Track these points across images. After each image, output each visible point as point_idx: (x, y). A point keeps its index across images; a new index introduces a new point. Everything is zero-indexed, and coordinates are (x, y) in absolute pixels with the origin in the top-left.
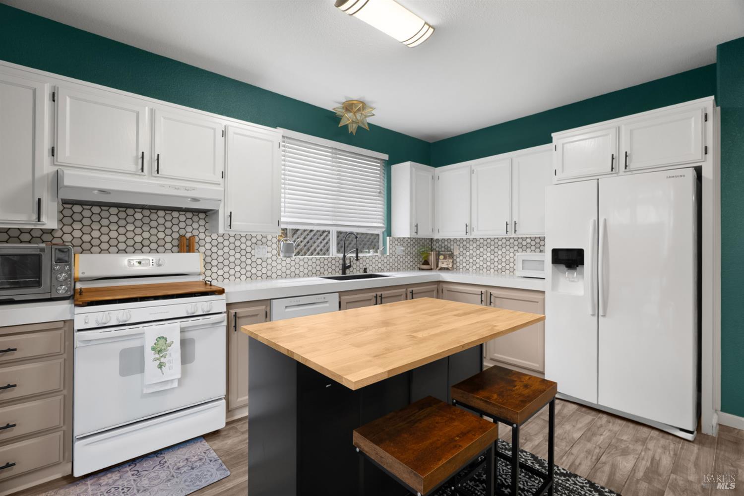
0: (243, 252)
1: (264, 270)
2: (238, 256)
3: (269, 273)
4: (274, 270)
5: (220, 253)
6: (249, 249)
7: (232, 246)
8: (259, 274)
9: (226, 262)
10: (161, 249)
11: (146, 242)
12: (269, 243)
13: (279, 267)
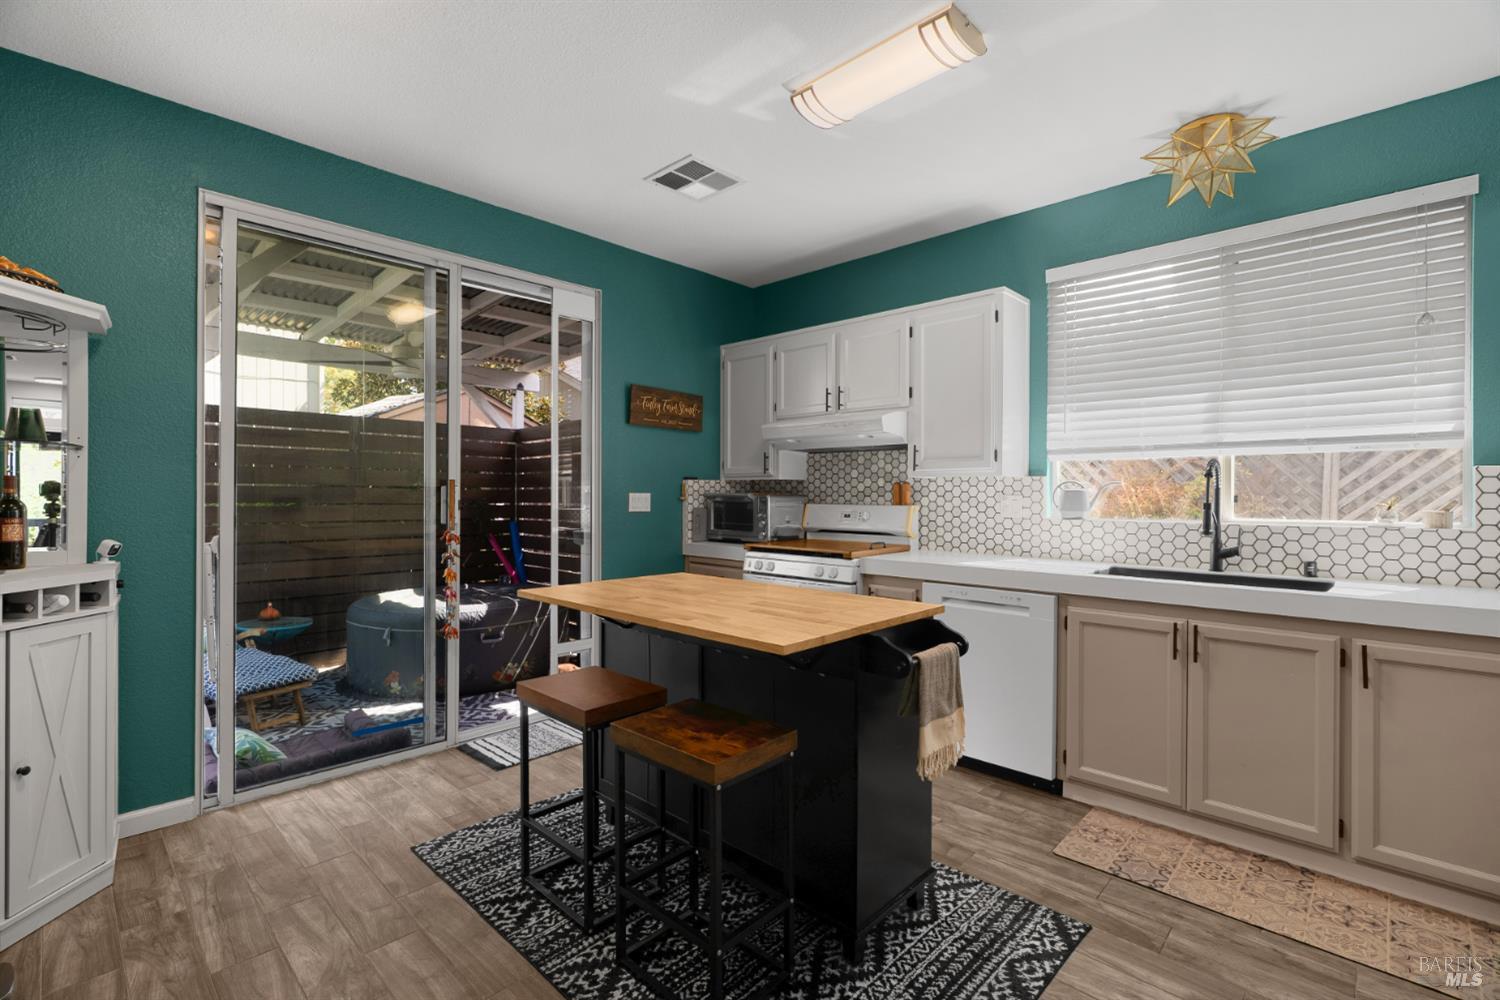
0: (982, 507)
1: (1017, 540)
2: (973, 512)
3: (1026, 547)
4: (1036, 541)
5: (948, 507)
6: (991, 502)
7: (965, 497)
8: (1008, 545)
10: (881, 500)
11: (868, 492)
12: (1026, 491)
13: (1046, 536)
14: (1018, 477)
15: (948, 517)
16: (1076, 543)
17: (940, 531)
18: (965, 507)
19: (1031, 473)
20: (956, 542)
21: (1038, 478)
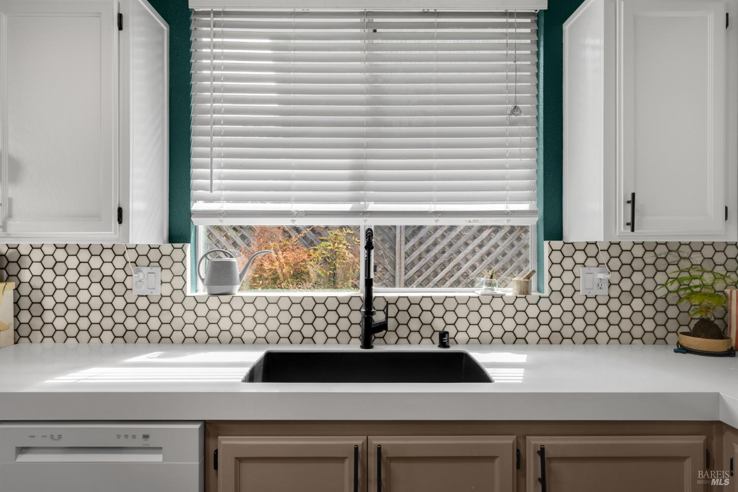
0: (108, 283)
1: (154, 323)
2: (96, 289)
3: (166, 331)
4: (177, 324)
5: (60, 282)
6: (119, 276)
7: (84, 269)
8: (142, 330)
9: (72, 303)
12: (166, 262)
13: (190, 317)
14: (154, 242)
15: (60, 296)
16: (225, 324)
17: (49, 316)
18: (84, 282)
19: (172, 239)
20: (72, 331)
21: (180, 245)
